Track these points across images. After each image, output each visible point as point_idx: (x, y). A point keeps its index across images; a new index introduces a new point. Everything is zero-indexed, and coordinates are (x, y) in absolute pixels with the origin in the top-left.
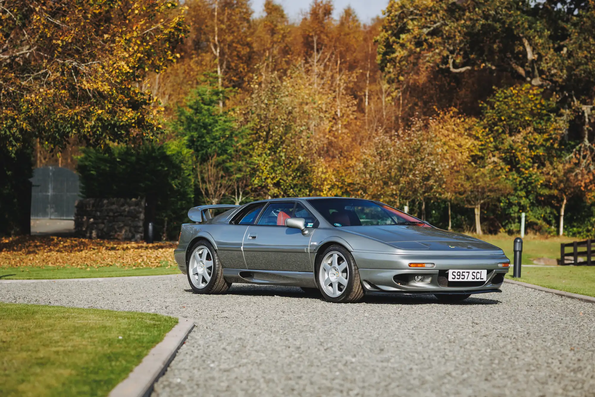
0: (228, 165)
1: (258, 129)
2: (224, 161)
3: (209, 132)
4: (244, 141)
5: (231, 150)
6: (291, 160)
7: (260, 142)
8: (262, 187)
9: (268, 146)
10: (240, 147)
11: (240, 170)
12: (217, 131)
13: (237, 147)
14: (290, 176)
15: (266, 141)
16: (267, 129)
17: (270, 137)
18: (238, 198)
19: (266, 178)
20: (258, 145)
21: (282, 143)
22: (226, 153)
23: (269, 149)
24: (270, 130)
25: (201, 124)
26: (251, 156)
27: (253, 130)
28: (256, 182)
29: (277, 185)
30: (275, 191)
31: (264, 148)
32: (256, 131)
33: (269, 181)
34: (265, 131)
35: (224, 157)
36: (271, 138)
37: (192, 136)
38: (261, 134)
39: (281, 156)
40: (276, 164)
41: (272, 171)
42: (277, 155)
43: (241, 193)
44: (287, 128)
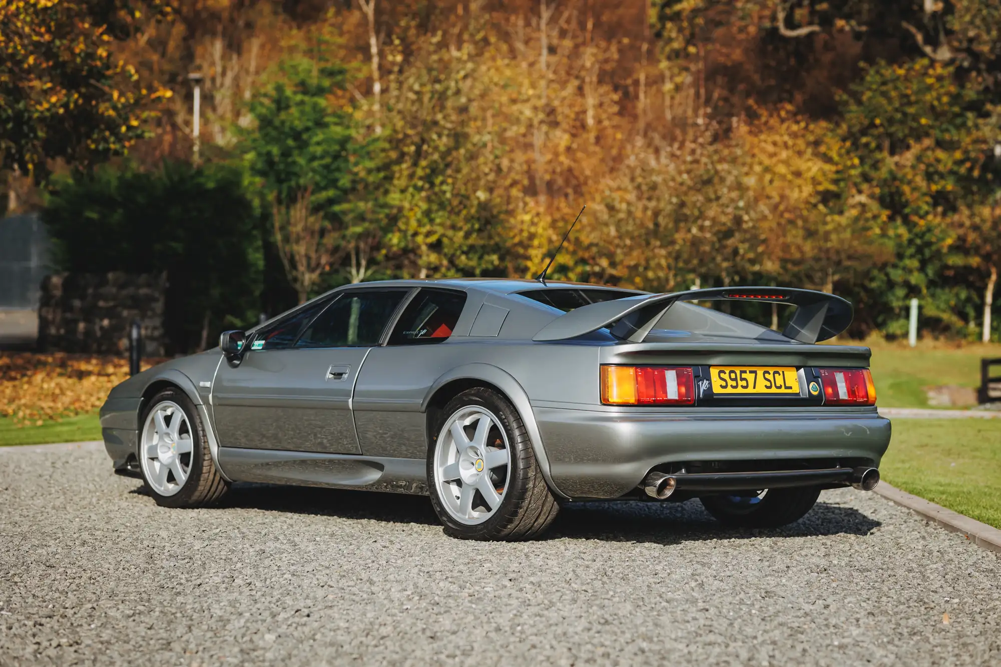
0: (337, 208)
1: (400, 141)
2: (331, 202)
3: (303, 145)
4: (370, 164)
5: (345, 181)
6: (464, 199)
7: (404, 166)
8: (406, 251)
9: (420, 172)
10: (362, 174)
11: (361, 218)
12: (318, 144)
13: (356, 174)
14: (461, 229)
15: (415, 164)
16: (416, 139)
17: (423, 154)
18: (358, 271)
19: (415, 234)
20: (401, 171)
21: (448, 165)
22: (337, 188)
23: (421, 178)
24: (423, 141)
25: (287, 129)
26: (386, 192)
27: (390, 141)
28: (395, 241)
29: (436, 247)
30: (433, 258)
31: (411, 176)
32: (396, 142)
33: (420, 239)
34: (413, 143)
35: (331, 193)
36: (425, 158)
37: (269, 154)
38: (406, 149)
39: (444, 192)
40: (435, 207)
41: (426, 220)
42: (437, 189)
43: (363, 263)
44: (459, 138)
